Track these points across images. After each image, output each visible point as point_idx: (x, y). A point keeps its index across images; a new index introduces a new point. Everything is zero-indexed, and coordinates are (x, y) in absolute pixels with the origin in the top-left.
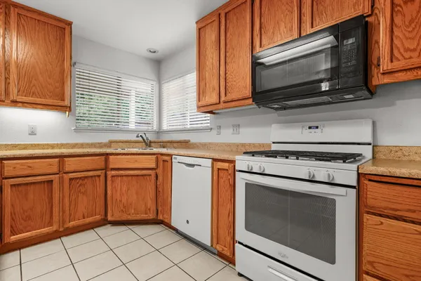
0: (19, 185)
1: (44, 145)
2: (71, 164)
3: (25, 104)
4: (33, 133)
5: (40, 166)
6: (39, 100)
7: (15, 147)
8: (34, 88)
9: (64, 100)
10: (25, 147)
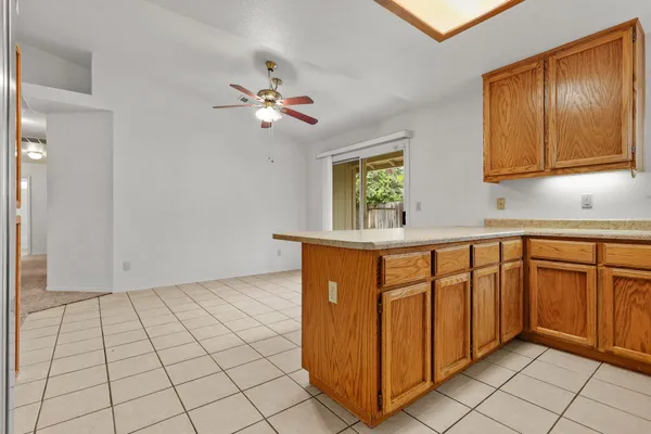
0: (546, 269)
1: (603, 223)
2: (613, 253)
3: (566, 170)
4: (587, 206)
5: (570, 250)
6: (582, 161)
7: (565, 224)
8: (576, 146)
9: (621, 152)
10: (577, 225)
